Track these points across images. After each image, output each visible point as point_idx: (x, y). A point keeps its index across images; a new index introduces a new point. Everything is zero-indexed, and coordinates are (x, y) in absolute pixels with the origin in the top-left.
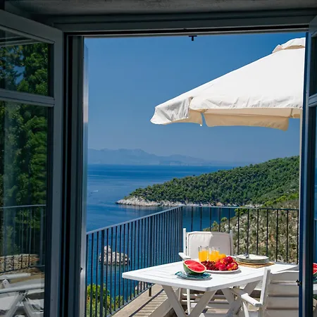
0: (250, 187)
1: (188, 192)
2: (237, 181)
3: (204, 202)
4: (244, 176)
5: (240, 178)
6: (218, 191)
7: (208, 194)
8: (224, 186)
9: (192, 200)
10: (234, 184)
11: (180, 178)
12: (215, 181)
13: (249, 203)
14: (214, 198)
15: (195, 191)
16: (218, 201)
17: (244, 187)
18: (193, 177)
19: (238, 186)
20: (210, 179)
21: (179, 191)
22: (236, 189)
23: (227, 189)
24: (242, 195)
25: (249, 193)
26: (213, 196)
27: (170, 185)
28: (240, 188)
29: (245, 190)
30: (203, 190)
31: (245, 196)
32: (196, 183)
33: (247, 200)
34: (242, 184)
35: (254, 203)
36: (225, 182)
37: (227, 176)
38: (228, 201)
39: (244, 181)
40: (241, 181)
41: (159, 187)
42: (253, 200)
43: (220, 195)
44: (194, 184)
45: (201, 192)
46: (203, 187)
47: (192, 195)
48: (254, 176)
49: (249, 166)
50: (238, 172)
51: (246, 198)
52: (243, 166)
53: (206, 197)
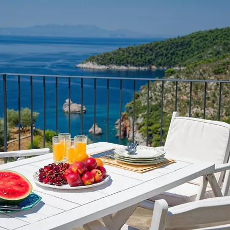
0: (177, 54)
1: (130, 58)
2: (167, 49)
3: (142, 65)
4: (173, 45)
5: (170, 47)
6: (153, 57)
7: (145, 60)
8: (157, 54)
9: (133, 64)
10: (165, 52)
12: (151, 50)
13: (176, 67)
14: (150, 62)
15: (135, 57)
16: (153, 65)
17: (173, 54)
18: (133, 46)
19: (168, 53)
20: (147, 48)
21: (123, 57)
22: (166, 55)
23: (160, 55)
24: (171, 60)
25: (176, 59)
26: (149, 61)
27: (116, 53)
28: (169, 55)
29: (174, 57)
30: (142, 57)
31: (173, 60)
32: (136, 51)
33: (175, 64)
34: (171, 52)
35: (180, 66)
36: (159, 50)
37: (161, 45)
38: (160, 65)
39: (173, 50)
40: (171, 49)
41: (108, 54)
42: (179, 63)
43: (154, 60)
44: (134, 52)
45: (140, 59)
46: (142, 54)
47: (133, 60)
48: (181, 46)
49: (176, 37)
50: (168, 42)
51: (174, 62)
52: (172, 37)
53: (143, 62)
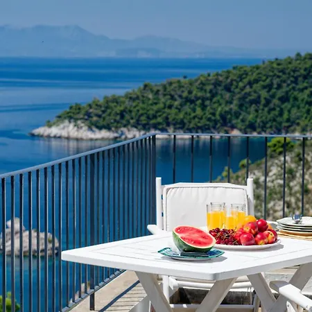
0: (296, 99)
1: (174, 111)
2: (269, 87)
3: (205, 129)
4: (284, 77)
5: (276, 81)
6: (234, 107)
7: (214, 114)
8: (244, 98)
9: (181, 126)
10: (264, 94)
11: (156, 83)
12: (228, 89)
13: (293, 131)
14: (225, 122)
15: (187, 108)
16: (233, 127)
17: (284, 99)
18: (182, 80)
19: (273, 96)
20: (217, 84)
21: (155, 108)
22: (268, 102)
23: (252, 102)
24: (281, 114)
25: (294, 111)
26: (223, 117)
27: (138, 98)
28: (276, 101)
29: (287, 105)
30: (204, 107)
31: (286, 116)
32: (190, 92)
33: (291, 125)
34: (280, 93)
35: (304, 130)
36: (248, 89)
37: (252, 77)
38: (252, 127)
39: (285, 88)
40: (279, 87)
41: (116, 100)
42: (302, 124)
43: (237, 115)
44: (185, 94)
45: (199, 111)
46: (204, 99)
47: (181, 116)
48: (305, 77)
49: (293, 55)
50: (272, 69)
51: (288, 120)
52: (283, 56)
53: (209, 119)
